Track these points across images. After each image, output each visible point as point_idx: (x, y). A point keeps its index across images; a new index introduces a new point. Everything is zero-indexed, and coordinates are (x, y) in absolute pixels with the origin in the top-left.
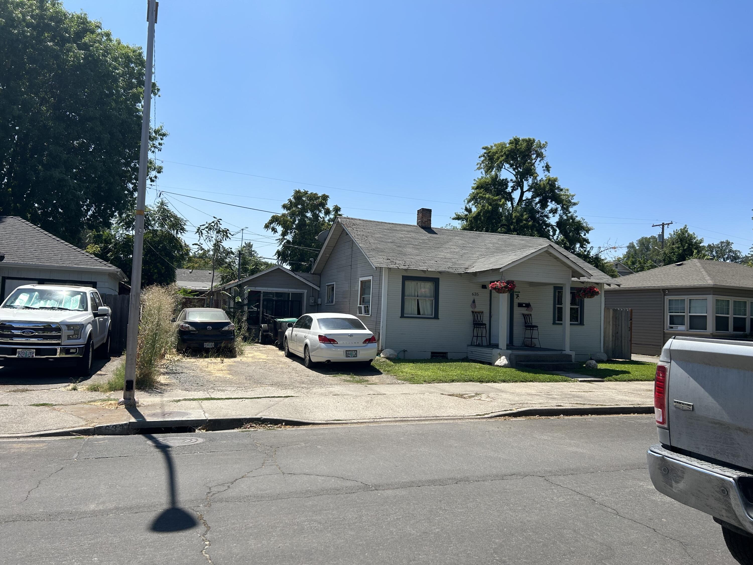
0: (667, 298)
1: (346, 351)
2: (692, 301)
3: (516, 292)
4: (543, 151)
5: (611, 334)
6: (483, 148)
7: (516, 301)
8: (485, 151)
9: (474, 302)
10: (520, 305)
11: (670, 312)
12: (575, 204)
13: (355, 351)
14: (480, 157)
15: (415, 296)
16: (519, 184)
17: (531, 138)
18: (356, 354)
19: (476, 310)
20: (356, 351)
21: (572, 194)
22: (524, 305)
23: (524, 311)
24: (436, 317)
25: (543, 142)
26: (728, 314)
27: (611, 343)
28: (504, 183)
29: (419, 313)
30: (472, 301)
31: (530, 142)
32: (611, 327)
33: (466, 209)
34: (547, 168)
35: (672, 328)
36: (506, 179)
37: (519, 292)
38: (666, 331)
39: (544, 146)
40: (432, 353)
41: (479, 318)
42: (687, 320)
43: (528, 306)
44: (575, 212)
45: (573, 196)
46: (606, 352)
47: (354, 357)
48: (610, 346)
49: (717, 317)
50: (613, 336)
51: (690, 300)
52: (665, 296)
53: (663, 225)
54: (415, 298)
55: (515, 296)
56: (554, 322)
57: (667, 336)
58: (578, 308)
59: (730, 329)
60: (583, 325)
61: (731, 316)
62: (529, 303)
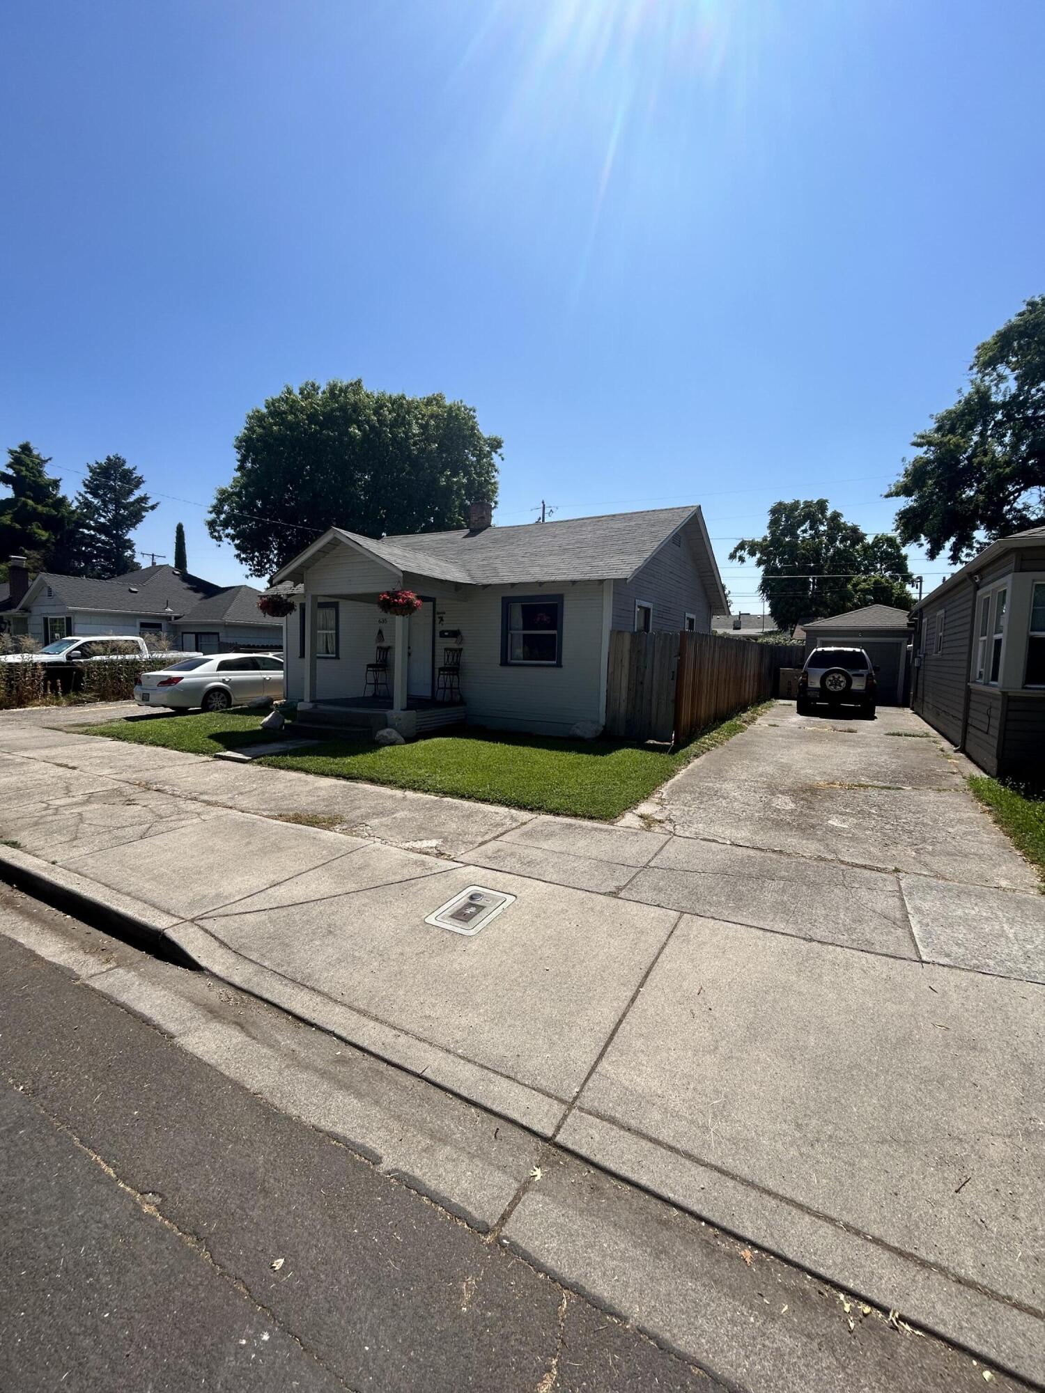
0: (981, 595)
2: (1001, 598)
3: (438, 613)
5: (624, 684)
7: (439, 628)
9: (380, 632)
10: (442, 634)
18: (148, 698)
19: (384, 645)
22: (446, 634)
23: (451, 643)
24: (338, 656)
27: (623, 705)
30: (376, 632)
32: (626, 671)
35: (981, 676)
37: (444, 613)
38: (971, 685)
41: (389, 656)
42: (989, 656)
43: (455, 634)
47: (147, 701)
48: (622, 710)
49: (1033, 642)
50: (629, 689)
51: (999, 595)
52: (977, 594)
55: (438, 620)
56: (504, 663)
57: (973, 697)
58: (555, 635)
60: (561, 666)
62: (458, 630)
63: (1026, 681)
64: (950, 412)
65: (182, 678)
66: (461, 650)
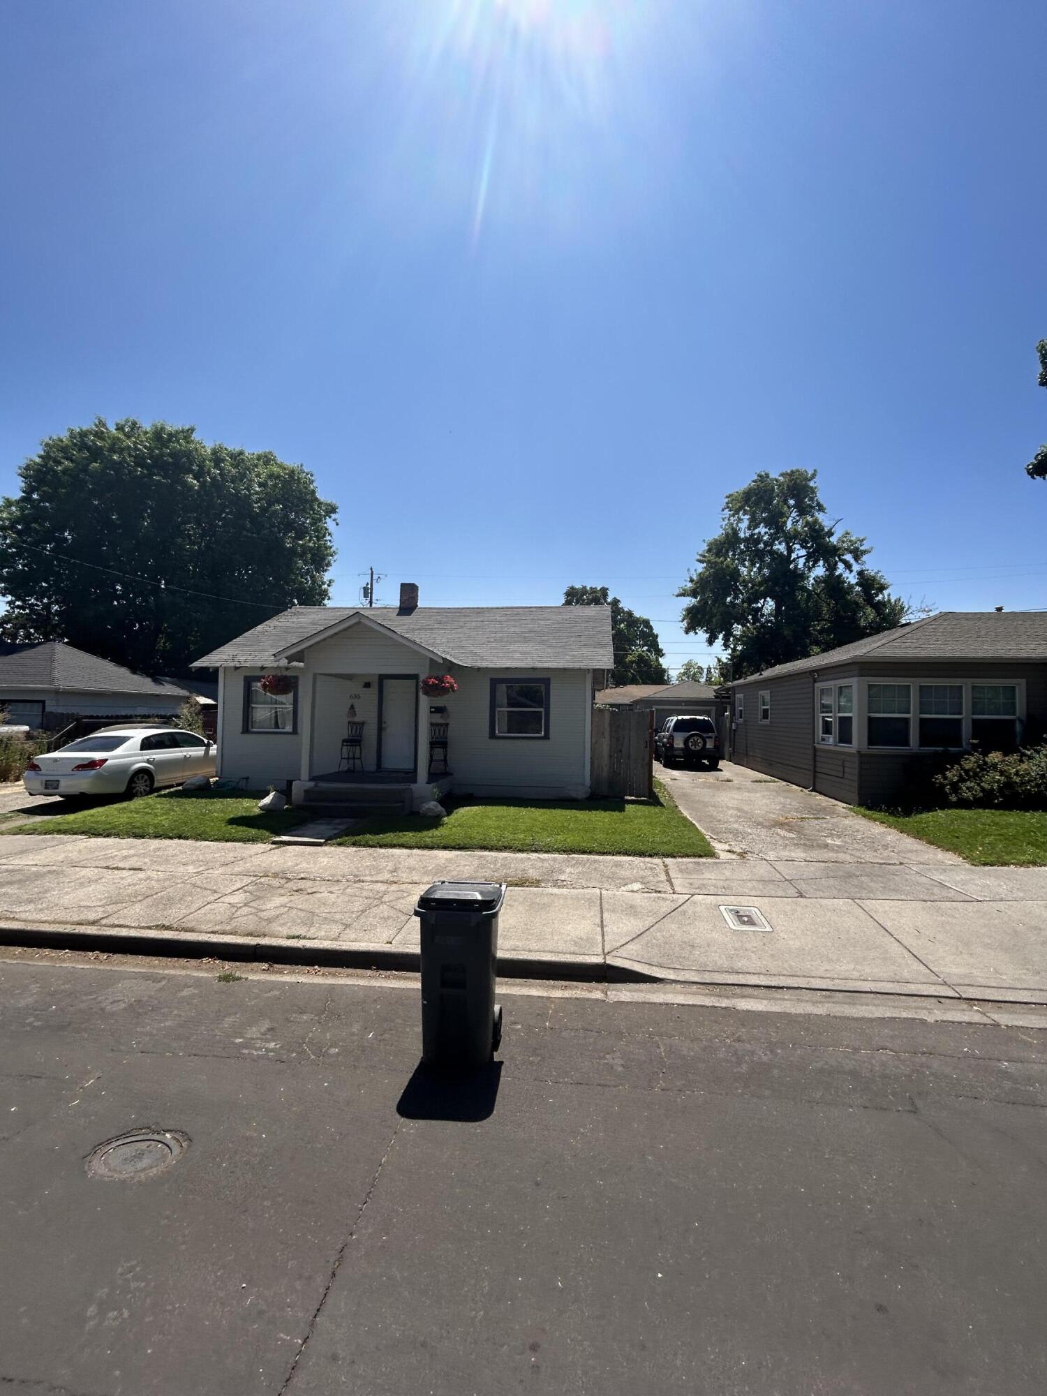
0: (818, 686)
1: (46, 781)
4: (812, 484)
5: (606, 753)
6: (727, 497)
9: (352, 707)
11: (823, 712)
12: (865, 552)
13: (56, 781)
14: (723, 510)
18: (58, 785)
19: (356, 719)
20: (59, 781)
21: (861, 538)
23: (439, 718)
24: (294, 731)
26: (906, 712)
27: (606, 769)
29: (277, 726)
30: (349, 706)
31: (791, 476)
32: (607, 742)
35: (824, 740)
38: (816, 745)
39: (813, 476)
41: (359, 730)
42: (836, 727)
43: (441, 710)
44: (866, 563)
45: (863, 540)
46: (595, 783)
47: (54, 789)
48: (605, 774)
50: (610, 756)
52: (816, 685)
54: (268, 706)
56: (492, 736)
57: (818, 754)
58: (541, 712)
59: (911, 745)
60: (549, 739)
61: (913, 716)
62: (445, 707)
63: (869, 744)
64: (716, 540)
65: (106, 760)
66: (447, 725)
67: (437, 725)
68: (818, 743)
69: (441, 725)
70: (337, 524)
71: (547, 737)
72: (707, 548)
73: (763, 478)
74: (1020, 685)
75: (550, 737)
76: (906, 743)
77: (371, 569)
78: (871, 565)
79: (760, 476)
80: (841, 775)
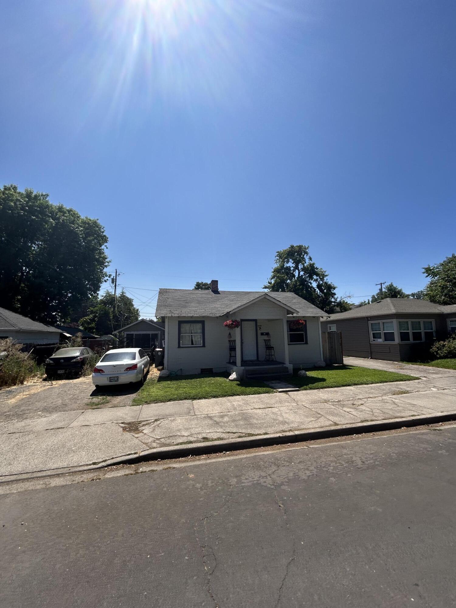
0: (370, 322)
1: (110, 377)
2: (384, 323)
3: (259, 326)
4: (307, 250)
5: (327, 348)
6: (277, 252)
7: (259, 332)
8: (277, 253)
9: (230, 334)
10: (262, 334)
11: (373, 331)
12: (326, 276)
14: (275, 257)
15: (189, 333)
16: (296, 268)
17: (301, 245)
18: (118, 379)
19: (232, 339)
20: (118, 377)
21: (325, 271)
22: (265, 334)
23: (266, 337)
24: (204, 346)
25: (307, 246)
26: (408, 330)
27: (328, 354)
28: (288, 268)
29: (192, 344)
30: (228, 334)
31: (300, 247)
32: (327, 344)
33: (269, 283)
34: (310, 259)
35: (374, 340)
36: (290, 266)
37: (261, 326)
38: (371, 343)
39: (308, 248)
40: (202, 369)
41: (234, 344)
42: (383, 336)
43: (267, 334)
44: (327, 279)
45: (325, 272)
46: (325, 360)
47: (116, 381)
48: (328, 356)
49: (401, 333)
50: (329, 350)
51: (383, 323)
52: (369, 322)
53: (381, 284)
54: (189, 334)
55: (258, 329)
57: (372, 345)
58: (303, 334)
59: (411, 340)
60: (308, 344)
61: (410, 331)
62: (268, 333)
63: (401, 341)
65: (137, 364)
66: (270, 340)
67: (266, 340)
68: (372, 342)
69: (268, 340)
70: (107, 248)
71: (306, 343)
72: (273, 271)
73: (292, 247)
74: (433, 321)
75: (308, 343)
76: (409, 340)
77: (116, 270)
78: (329, 280)
79: (291, 246)
80: (389, 352)
